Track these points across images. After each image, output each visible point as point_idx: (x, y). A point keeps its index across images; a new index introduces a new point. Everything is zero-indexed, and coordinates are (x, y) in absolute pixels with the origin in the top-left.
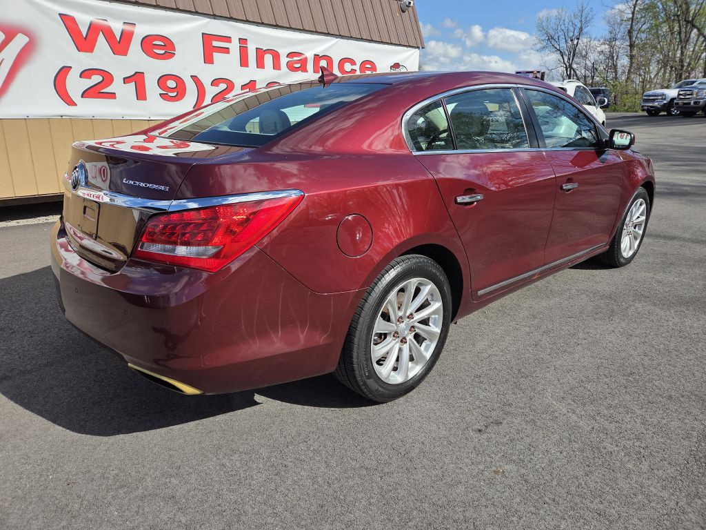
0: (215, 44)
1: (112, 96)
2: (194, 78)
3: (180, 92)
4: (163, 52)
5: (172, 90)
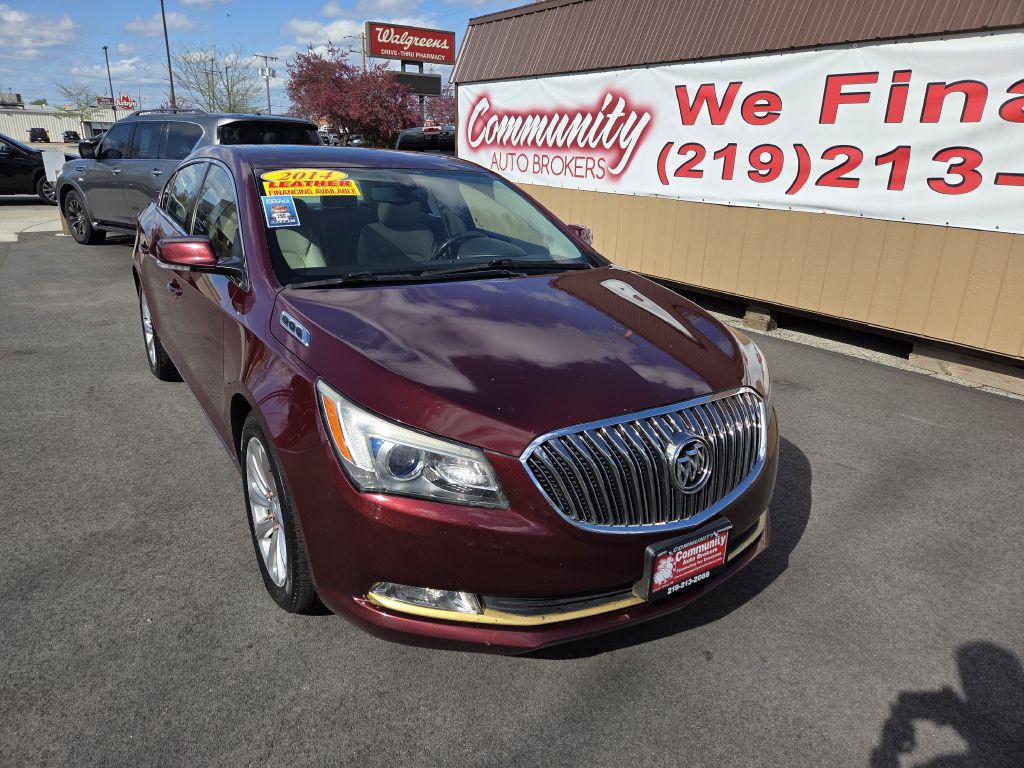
0: (846, 89)
1: (699, 174)
2: (799, 147)
3: (774, 170)
4: (764, 114)
5: (764, 165)
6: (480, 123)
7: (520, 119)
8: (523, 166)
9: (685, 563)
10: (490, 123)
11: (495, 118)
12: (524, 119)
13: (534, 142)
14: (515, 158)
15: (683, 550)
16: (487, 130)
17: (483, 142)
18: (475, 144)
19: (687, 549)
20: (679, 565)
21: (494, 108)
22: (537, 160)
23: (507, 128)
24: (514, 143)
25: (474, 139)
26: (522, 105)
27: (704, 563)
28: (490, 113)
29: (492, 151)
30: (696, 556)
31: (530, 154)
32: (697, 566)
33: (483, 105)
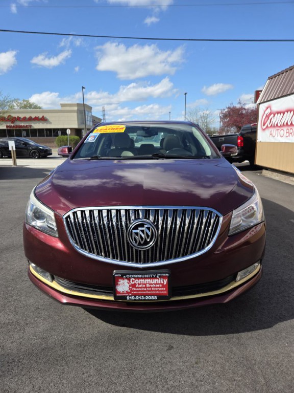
6: (267, 118)
7: (282, 114)
8: (282, 134)
9: (137, 286)
10: (270, 118)
11: (272, 115)
12: (284, 113)
13: (287, 123)
14: (279, 131)
15: (135, 278)
16: (269, 121)
17: (267, 126)
18: (264, 127)
19: (139, 278)
20: (134, 285)
21: (272, 112)
22: (288, 131)
23: (277, 119)
24: (279, 125)
25: (264, 125)
26: (283, 108)
27: (151, 290)
28: (270, 114)
29: (270, 129)
30: (145, 284)
31: (285, 129)
32: (147, 290)
33: (268, 111)
